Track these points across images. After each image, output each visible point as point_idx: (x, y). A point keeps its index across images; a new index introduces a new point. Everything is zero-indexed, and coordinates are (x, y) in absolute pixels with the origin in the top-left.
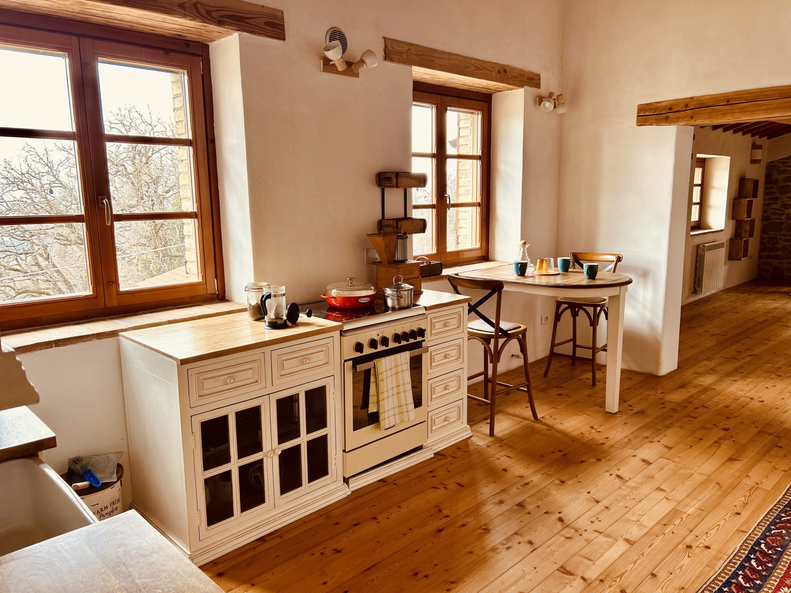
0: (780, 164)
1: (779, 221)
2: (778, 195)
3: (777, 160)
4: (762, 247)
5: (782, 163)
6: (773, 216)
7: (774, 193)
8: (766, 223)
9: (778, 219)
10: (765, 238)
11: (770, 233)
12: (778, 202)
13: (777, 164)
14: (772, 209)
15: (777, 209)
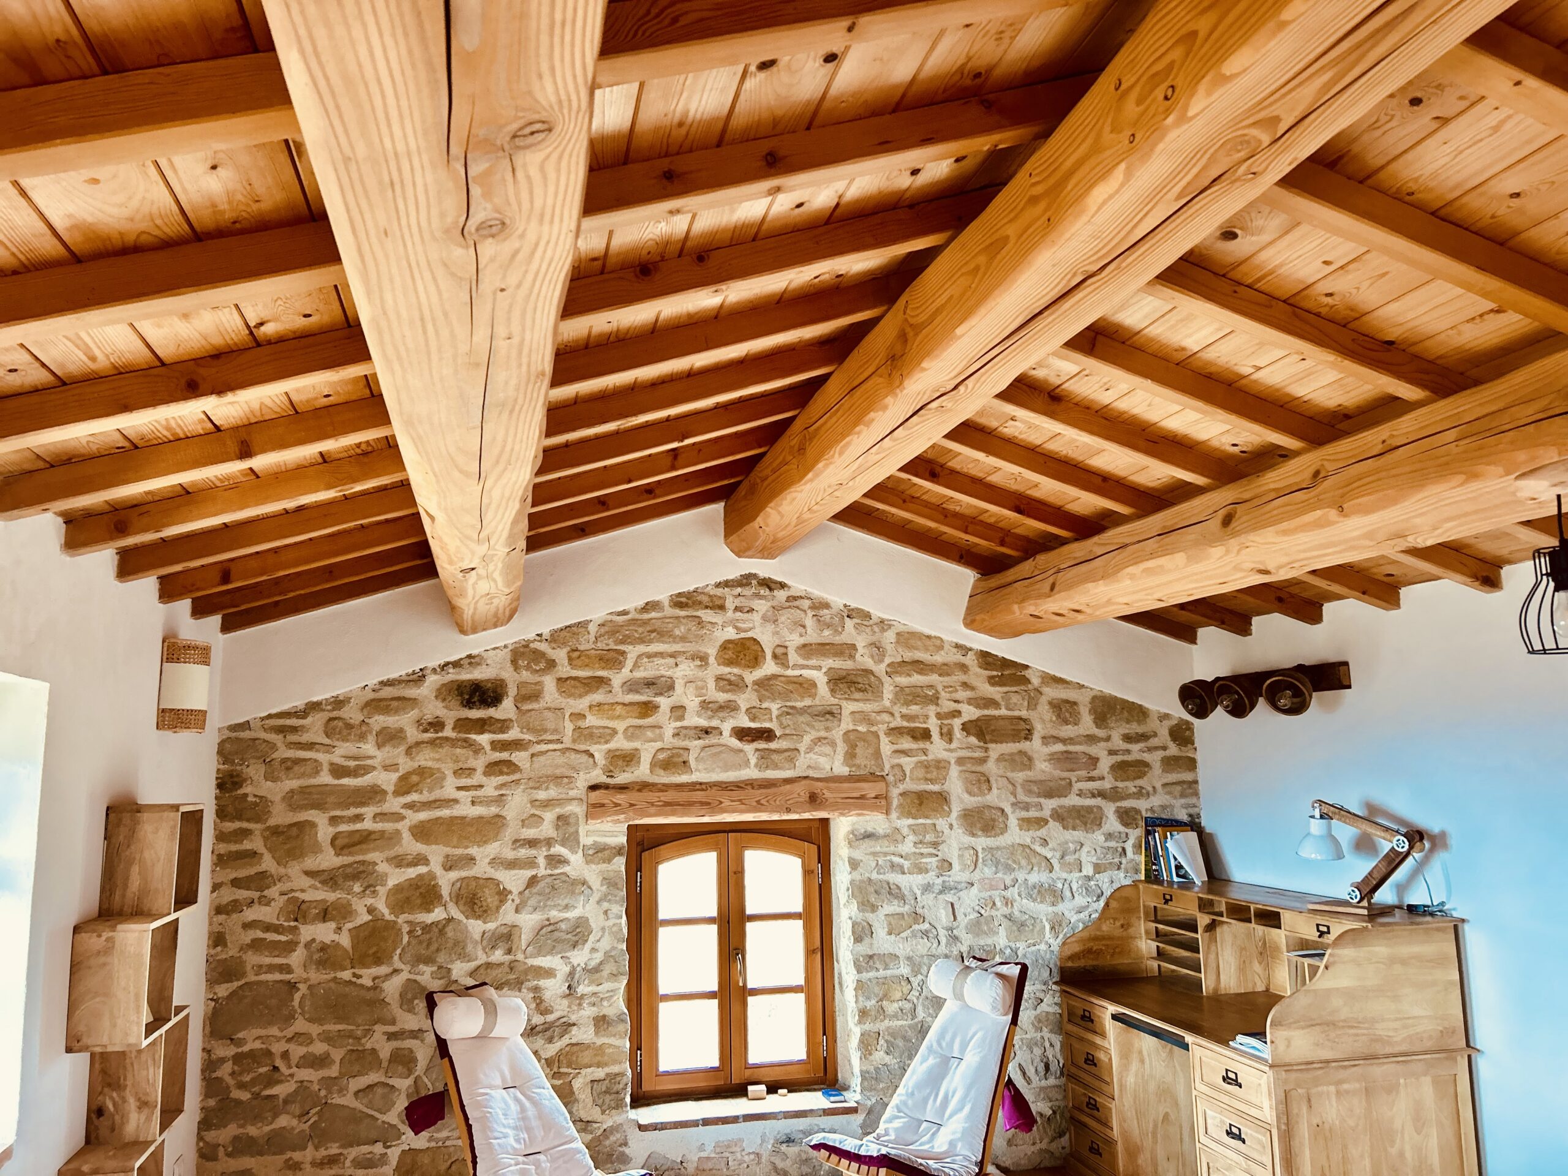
0: (272, 737)
1: (277, 976)
2: (268, 863)
3: (262, 719)
4: (212, 1102)
5: (281, 730)
6: (252, 959)
7: (253, 854)
8: (223, 990)
9: (271, 968)
10: (223, 1060)
11: (240, 1035)
12: (273, 892)
13: (263, 735)
14: (247, 926)
15: (268, 928)
